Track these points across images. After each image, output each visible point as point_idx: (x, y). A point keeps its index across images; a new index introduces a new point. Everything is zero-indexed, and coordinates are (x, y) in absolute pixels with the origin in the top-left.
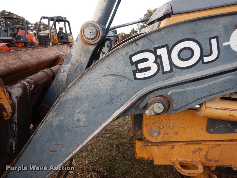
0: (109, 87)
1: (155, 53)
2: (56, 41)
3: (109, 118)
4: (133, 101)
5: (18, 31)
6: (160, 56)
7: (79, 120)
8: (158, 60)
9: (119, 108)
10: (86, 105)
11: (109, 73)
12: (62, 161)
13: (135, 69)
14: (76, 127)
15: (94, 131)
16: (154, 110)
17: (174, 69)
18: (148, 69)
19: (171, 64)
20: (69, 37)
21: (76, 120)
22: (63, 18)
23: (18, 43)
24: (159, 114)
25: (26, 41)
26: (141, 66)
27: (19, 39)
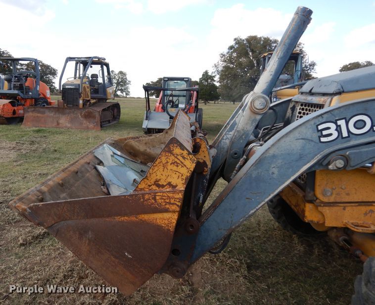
0: (299, 148)
1: (336, 123)
2: (89, 98)
3: (297, 172)
4: (318, 159)
5: (26, 80)
6: (340, 126)
7: (273, 173)
8: (338, 129)
9: (306, 164)
10: (280, 161)
11: (300, 138)
12: (255, 208)
13: (320, 135)
14: (270, 179)
15: (284, 183)
16: (337, 165)
17: (351, 135)
18: (330, 135)
19: (349, 131)
20: (108, 89)
21: (271, 173)
22: (99, 59)
23: (25, 100)
24: (340, 168)
25: (37, 97)
26: (325, 133)
27: (27, 93)
